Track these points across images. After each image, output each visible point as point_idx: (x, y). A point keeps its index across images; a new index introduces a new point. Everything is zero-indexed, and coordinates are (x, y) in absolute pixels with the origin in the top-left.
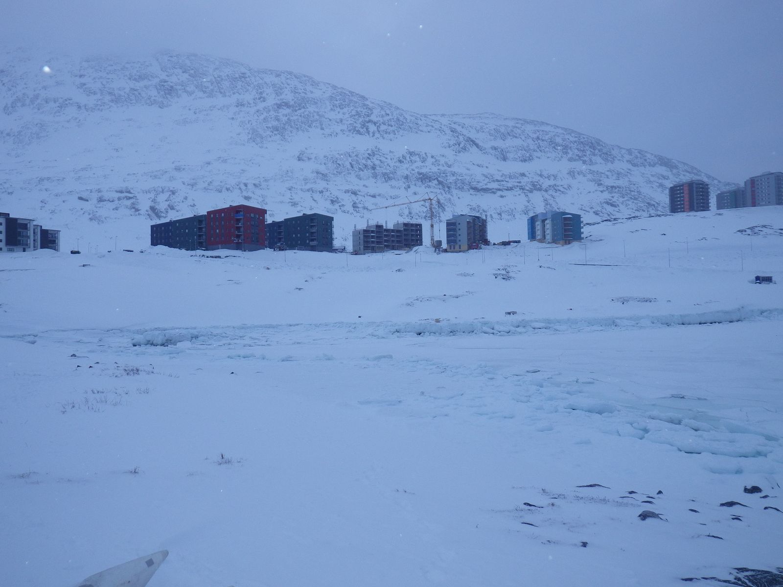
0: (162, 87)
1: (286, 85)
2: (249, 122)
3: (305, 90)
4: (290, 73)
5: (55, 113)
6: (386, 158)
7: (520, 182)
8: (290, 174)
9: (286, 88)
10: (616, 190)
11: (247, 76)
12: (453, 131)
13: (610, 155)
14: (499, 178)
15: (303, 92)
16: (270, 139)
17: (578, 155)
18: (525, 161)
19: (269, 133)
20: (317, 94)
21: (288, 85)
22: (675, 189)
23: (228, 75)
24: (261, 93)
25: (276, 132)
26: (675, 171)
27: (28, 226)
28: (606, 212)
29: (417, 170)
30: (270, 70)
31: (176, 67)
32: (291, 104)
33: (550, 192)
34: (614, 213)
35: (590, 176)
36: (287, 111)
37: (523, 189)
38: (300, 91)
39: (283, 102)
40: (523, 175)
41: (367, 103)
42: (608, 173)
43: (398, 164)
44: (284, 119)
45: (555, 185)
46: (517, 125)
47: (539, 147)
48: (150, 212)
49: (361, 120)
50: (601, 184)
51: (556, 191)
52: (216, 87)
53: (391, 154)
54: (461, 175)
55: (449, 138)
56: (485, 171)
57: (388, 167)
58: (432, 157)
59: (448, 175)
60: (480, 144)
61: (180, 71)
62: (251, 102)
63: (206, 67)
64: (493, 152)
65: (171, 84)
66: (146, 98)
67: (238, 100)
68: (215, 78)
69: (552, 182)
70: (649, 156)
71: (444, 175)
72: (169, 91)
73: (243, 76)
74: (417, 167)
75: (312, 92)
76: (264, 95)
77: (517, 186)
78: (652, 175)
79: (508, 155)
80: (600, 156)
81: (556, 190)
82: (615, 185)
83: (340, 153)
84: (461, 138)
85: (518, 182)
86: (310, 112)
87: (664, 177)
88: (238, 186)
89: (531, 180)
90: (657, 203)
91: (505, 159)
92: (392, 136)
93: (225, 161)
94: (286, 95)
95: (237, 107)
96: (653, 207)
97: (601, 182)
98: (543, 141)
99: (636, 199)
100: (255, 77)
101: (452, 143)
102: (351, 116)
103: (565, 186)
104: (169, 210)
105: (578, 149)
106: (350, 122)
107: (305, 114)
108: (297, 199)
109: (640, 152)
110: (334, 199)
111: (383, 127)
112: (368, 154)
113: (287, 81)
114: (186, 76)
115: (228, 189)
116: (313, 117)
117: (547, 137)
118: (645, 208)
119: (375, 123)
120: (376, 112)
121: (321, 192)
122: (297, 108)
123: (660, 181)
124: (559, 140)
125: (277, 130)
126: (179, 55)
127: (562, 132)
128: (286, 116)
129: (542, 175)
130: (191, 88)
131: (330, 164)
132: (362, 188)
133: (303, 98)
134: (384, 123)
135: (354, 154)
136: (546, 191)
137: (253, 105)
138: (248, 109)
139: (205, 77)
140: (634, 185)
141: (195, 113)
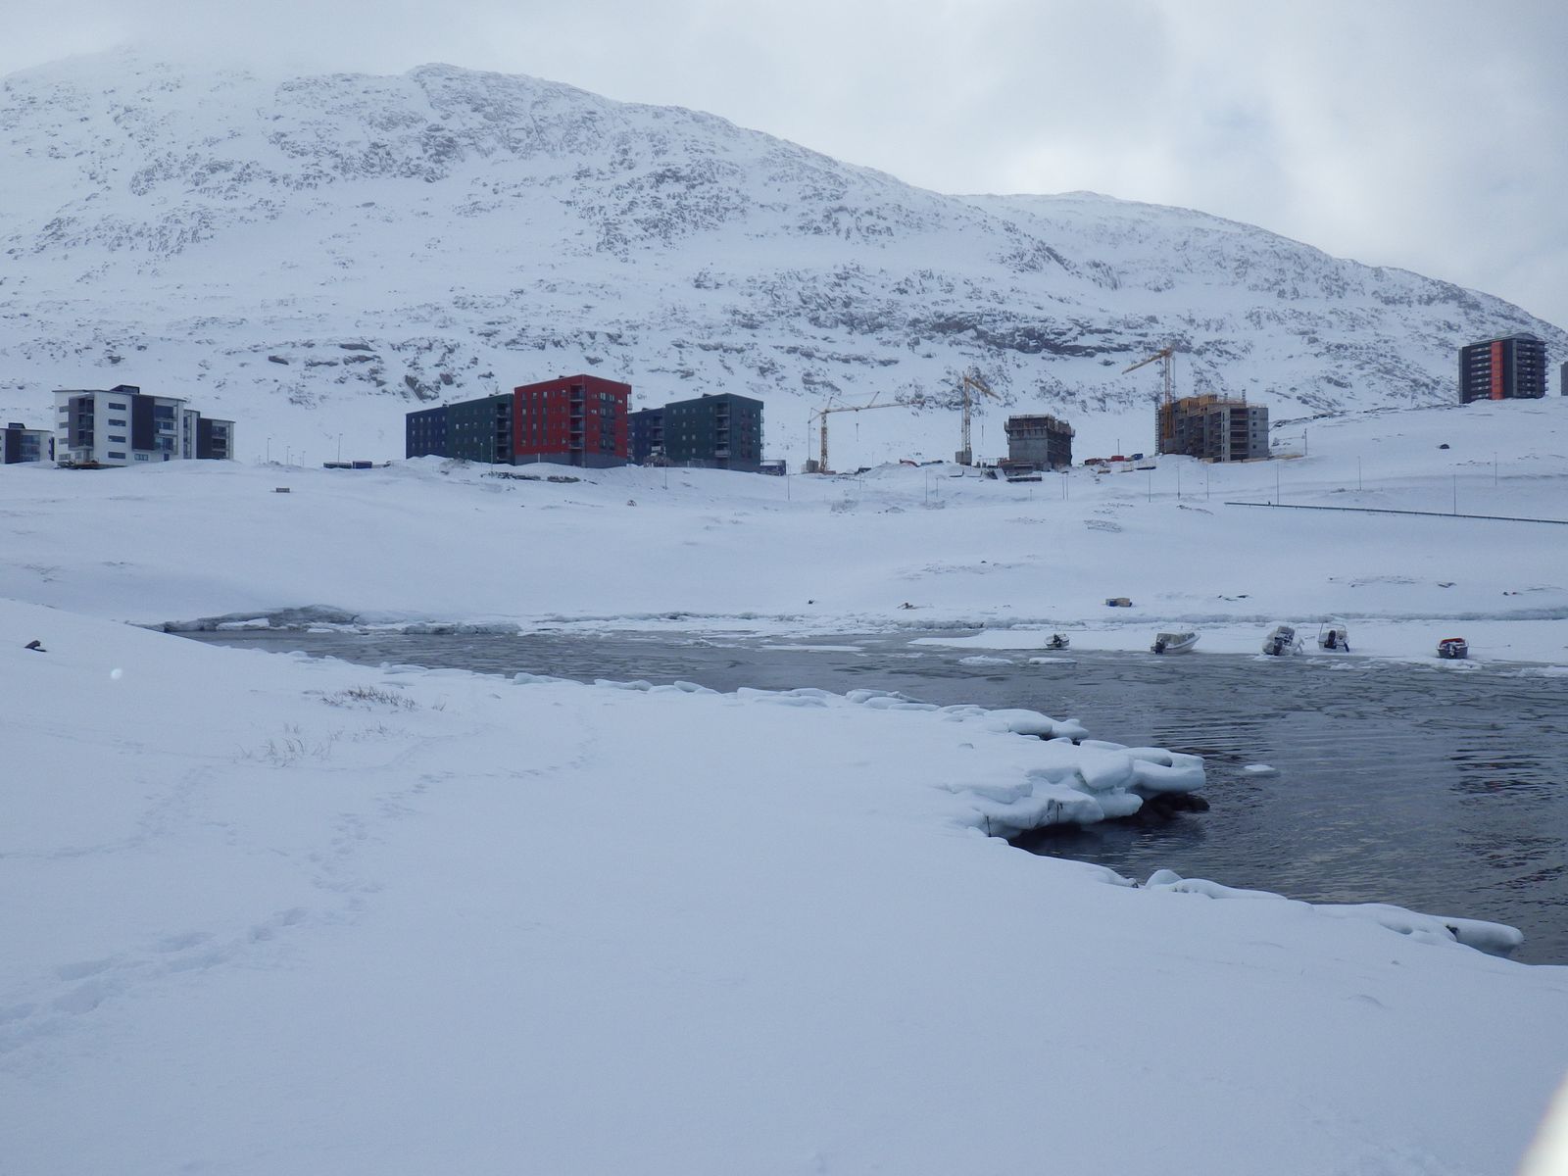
0: (432, 140)
1: (675, 136)
2: (600, 211)
3: (713, 144)
4: (683, 111)
5: (228, 190)
6: (873, 284)
7: (1145, 336)
8: (680, 315)
9: (675, 141)
10: (1348, 353)
11: (597, 117)
12: (1011, 228)
13: (1336, 280)
14: (1103, 326)
15: (708, 150)
16: (641, 244)
17: (1268, 280)
18: (1157, 290)
19: (638, 230)
20: (737, 153)
21: (679, 134)
22: (1473, 351)
23: (560, 117)
24: (625, 152)
25: (652, 231)
26: (1474, 314)
27: (175, 412)
28: (1323, 397)
29: (934, 309)
30: (643, 107)
31: (460, 100)
32: (683, 174)
33: (1209, 356)
34: (1342, 400)
35: (1293, 324)
36: (679, 188)
37: (1151, 349)
38: (702, 147)
39: (669, 170)
40: (1153, 319)
41: (834, 171)
42: (1333, 318)
43: (896, 296)
44: (671, 204)
45: (1219, 341)
47: (1187, 262)
48: (406, 388)
49: (823, 206)
50: (1315, 340)
52: (536, 139)
53: (883, 276)
54: (1025, 320)
55: (1002, 243)
56: (1075, 312)
57: (876, 303)
58: (967, 282)
59: (998, 318)
60: (1066, 255)
61: (467, 108)
62: (606, 168)
63: (517, 99)
64: (1093, 272)
65: (451, 135)
66: (399, 163)
67: (579, 165)
68: (535, 122)
69: (1212, 336)
70: (1418, 282)
71: (989, 319)
72: (445, 148)
73: (590, 117)
74: (935, 303)
75: (726, 150)
77: (1140, 343)
78: (1425, 323)
79: (1123, 278)
80: (1316, 282)
81: (1221, 352)
82: (1345, 342)
83: (782, 271)
84: (1026, 243)
85: (1140, 335)
86: (721, 190)
87: (1450, 327)
88: (576, 336)
89: (1168, 330)
90: (1434, 381)
91: (1115, 286)
92: (884, 238)
93: (553, 289)
94: (675, 155)
95: (577, 179)
96: (1424, 388)
97: (1316, 336)
98: (1196, 249)
99: (1388, 372)
100: (614, 119)
101: (1006, 253)
102: (804, 199)
103: (1241, 345)
104: (442, 385)
105: (1269, 268)
106: (801, 210)
107: (712, 193)
108: (691, 363)
109: (1400, 273)
110: (766, 366)
112: (837, 275)
113: (677, 126)
114: (479, 117)
115: (557, 344)
116: (728, 199)
117: (1204, 242)
118: (1407, 391)
119: (852, 213)
120: (853, 189)
121: (740, 351)
122: (694, 182)
123: (1442, 335)
124: (1229, 248)
125: (656, 226)
126: (465, 76)
127: (1239, 230)
128: (674, 198)
129: (1191, 321)
130: (488, 142)
131: (759, 295)
132: (822, 345)
133: (710, 163)
134: (870, 213)
135: (811, 275)
136: (1199, 353)
137: (608, 175)
138: (599, 184)
139: (515, 119)
140: (1386, 342)
141: (495, 192)
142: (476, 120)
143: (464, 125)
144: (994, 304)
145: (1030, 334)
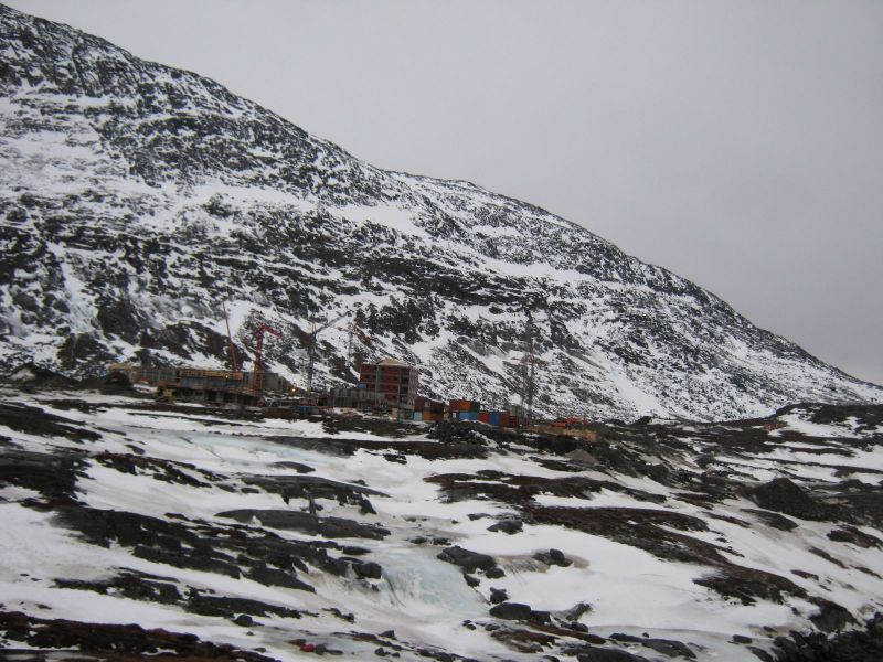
1: (189, 94)
3: (217, 105)
4: (195, 76)
6: (339, 230)
7: (519, 292)
8: (200, 233)
9: (190, 98)
10: (643, 323)
11: (128, 68)
12: (428, 202)
13: (628, 270)
14: (493, 283)
15: (215, 109)
16: (164, 173)
17: (589, 264)
18: (521, 261)
19: (162, 163)
20: (236, 115)
21: (193, 93)
23: (97, 62)
24: (150, 99)
25: (173, 164)
29: (382, 254)
30: (163, 66)
31: (15, 35)
32: (195, 123)
33: (556, 313)
34: (643, 355)
35: (607, 297)
36: (191, 133)
37: (523, 303)
38: (209, 105)
39: (185, 119)
40: (522, 282)
41: (308, 140)
42: (628, 296)
43: (355, 241)
44: (187, 145)
45: (563, 303)
46: (509, 207)
47: (539, 243)
49: (300, 165)
50: (623, 311)
51: (565, 312)
52: (75, 77)
53: (346, 225)
54: (443, 270)
55: (424, 212)
56: (474, 269)
57: (341, 244)
58: (403, 237)
59: (425, 267)
60: (462, 227)
61: (20, 43)
62: (134, 110)
63: (62, 43)
64: (478, 241)
65: (6, 62)
67: (113, 104)
68: (77, 64)
69: (559, 299)
70: (674, 278)
71: (419, 267)
73: (121, 68)
74: (383, 250)
75: (228, 111)
76: (155, 103)
77: (516, 297)
78: (681, 307)
79: (499, 248)
80: (617, 269)
82: (641, 315)
83: (274, 210)
84: (438, 215)
85: (516, 292)
86: (225, 141)
87: (695, 312)
88: (122, 241)
89: (533, 291)
91: (494, 254)
92: (343, 196)
93: (98, 199)
94: (190, 108)
97: (622, 308)
98: (545, 236)
99: (668, 339)
100: (141, 72)
101: (426, 220)
102: (286, 157)
103: (575, 306)
105: (590, 256)
106: (283, 165)
107: (218, 141)
109: (664, 271)
111: (332, 181)
112: (313, 219)
113: (191, 87)
114: (31, 52)
116: (230, 148)
117: (550, 232)
118: (681, 354)
119: (321, 173)
120: (321, 156)
121: (246, 268)
122: (205, 132)
124: (565, 238)
125: (175, 161)
126: (20, 18)
127: (569, 227)
128: (189, 140)
129: (544, 286)
130: (36, 72)
131: (258, 226)
132: (304, 271)
133: (215, 118)
134: (333, 175)
135: (293, 216)
136: (552, 309)
137: (136, 115)
138: (129, 121)
139: (60, 58)
140: (663, 317)
141: (43, 112)
142: (28, 54)
143: (18, 55)
144: (422, 256)
145: (445, 281)
